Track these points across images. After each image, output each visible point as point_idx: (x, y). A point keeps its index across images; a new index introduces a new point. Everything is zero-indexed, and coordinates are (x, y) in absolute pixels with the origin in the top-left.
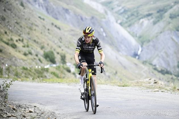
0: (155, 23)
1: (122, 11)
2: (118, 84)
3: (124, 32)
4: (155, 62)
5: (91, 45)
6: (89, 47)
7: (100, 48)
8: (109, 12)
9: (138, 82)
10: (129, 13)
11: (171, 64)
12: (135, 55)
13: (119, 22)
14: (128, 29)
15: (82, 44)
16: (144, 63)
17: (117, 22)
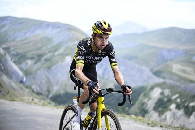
0: (35, 63)
1: (16, 54)
2: (9, 99)
3: (15, 67)
4: (34, 87)
5: (100, 54)
6: (96, 57)
7: (115, 59)
8: (7, 54)
9: (21, 99)
10: (20, 56)
11: (43, 89)
12: (21, 82)
13: (13, 60)
14: (18, 65)
15: (87, 51)
16: (27, 87)
17: (12, 60)
